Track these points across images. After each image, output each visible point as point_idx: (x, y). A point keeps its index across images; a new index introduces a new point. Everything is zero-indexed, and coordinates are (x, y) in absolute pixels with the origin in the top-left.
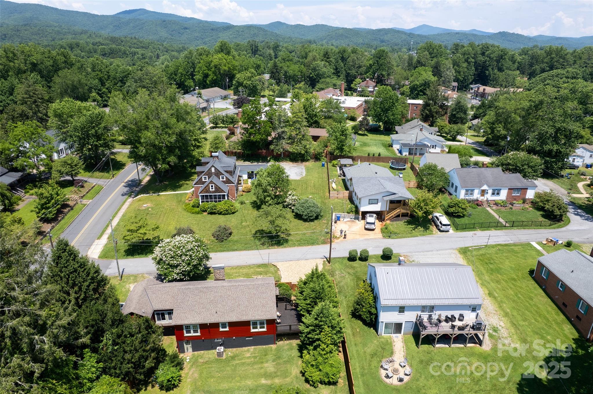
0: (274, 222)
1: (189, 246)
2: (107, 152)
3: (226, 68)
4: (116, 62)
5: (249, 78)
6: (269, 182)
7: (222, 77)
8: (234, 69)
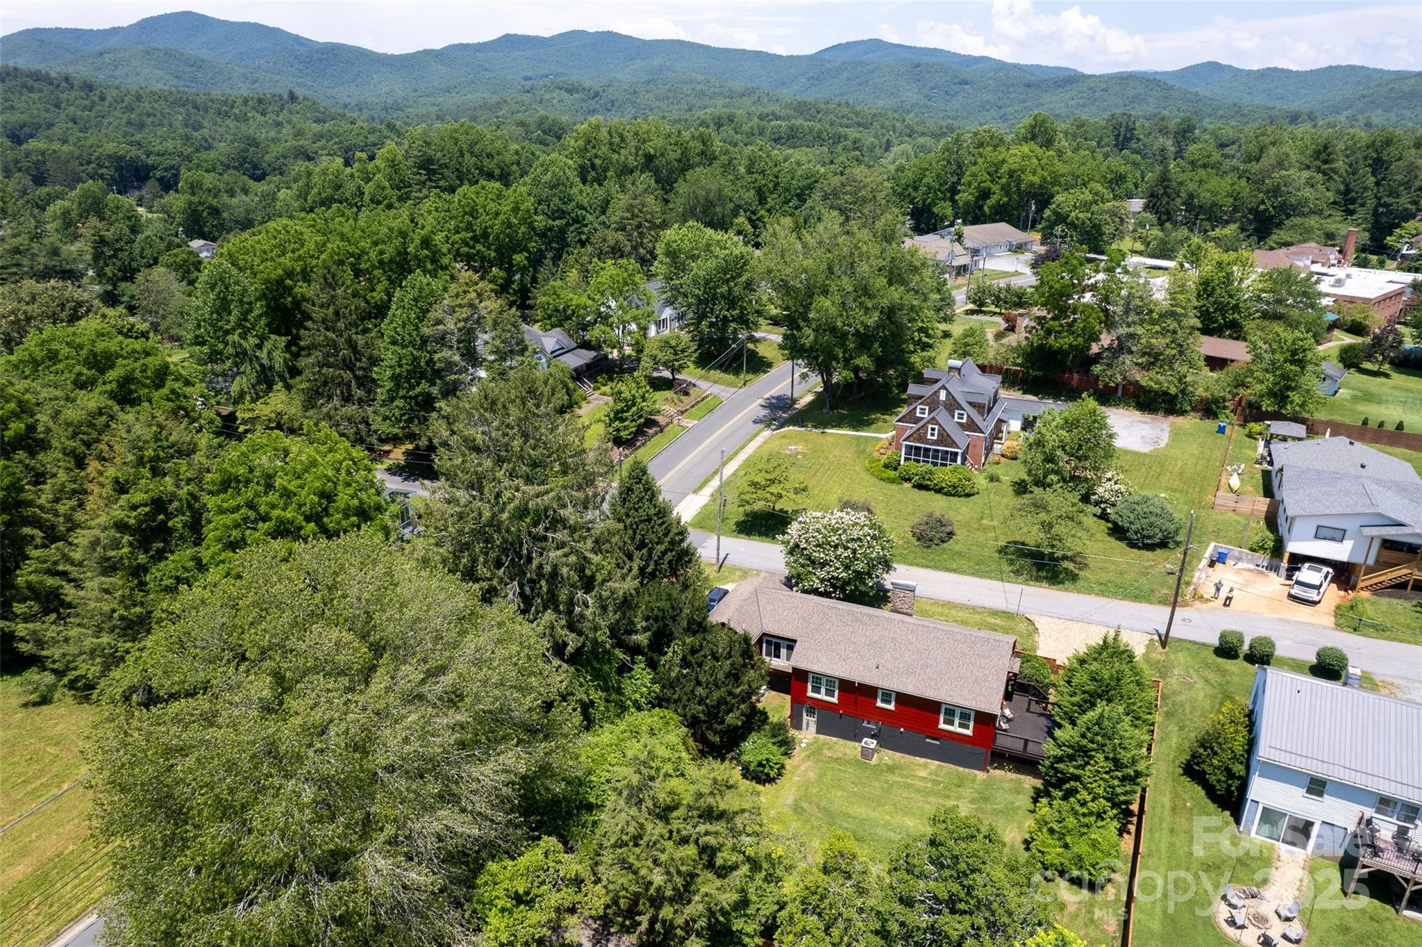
0: (1051, 526)
1: (856, 533)
2: (742, 335)
3: (1036, 180)
4: (798, 154)
5: (1086, 206)
6: (1061, 441)
7: (1022, 199)
8: (1055, 182)
